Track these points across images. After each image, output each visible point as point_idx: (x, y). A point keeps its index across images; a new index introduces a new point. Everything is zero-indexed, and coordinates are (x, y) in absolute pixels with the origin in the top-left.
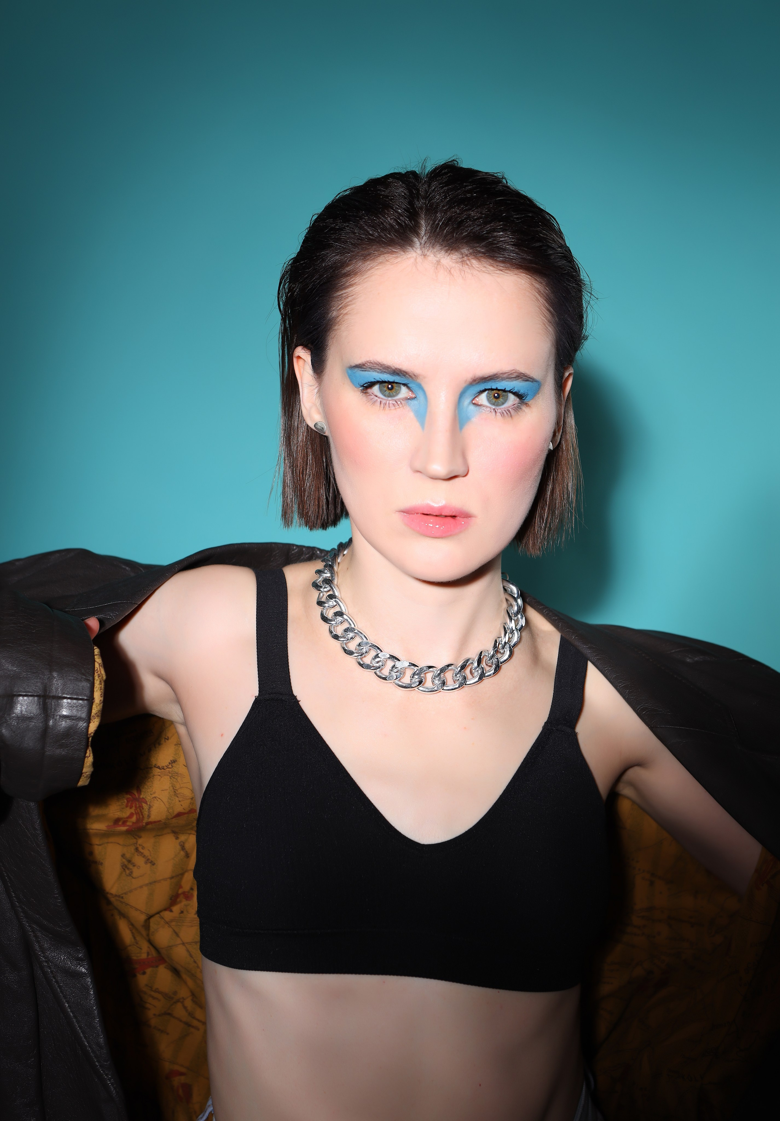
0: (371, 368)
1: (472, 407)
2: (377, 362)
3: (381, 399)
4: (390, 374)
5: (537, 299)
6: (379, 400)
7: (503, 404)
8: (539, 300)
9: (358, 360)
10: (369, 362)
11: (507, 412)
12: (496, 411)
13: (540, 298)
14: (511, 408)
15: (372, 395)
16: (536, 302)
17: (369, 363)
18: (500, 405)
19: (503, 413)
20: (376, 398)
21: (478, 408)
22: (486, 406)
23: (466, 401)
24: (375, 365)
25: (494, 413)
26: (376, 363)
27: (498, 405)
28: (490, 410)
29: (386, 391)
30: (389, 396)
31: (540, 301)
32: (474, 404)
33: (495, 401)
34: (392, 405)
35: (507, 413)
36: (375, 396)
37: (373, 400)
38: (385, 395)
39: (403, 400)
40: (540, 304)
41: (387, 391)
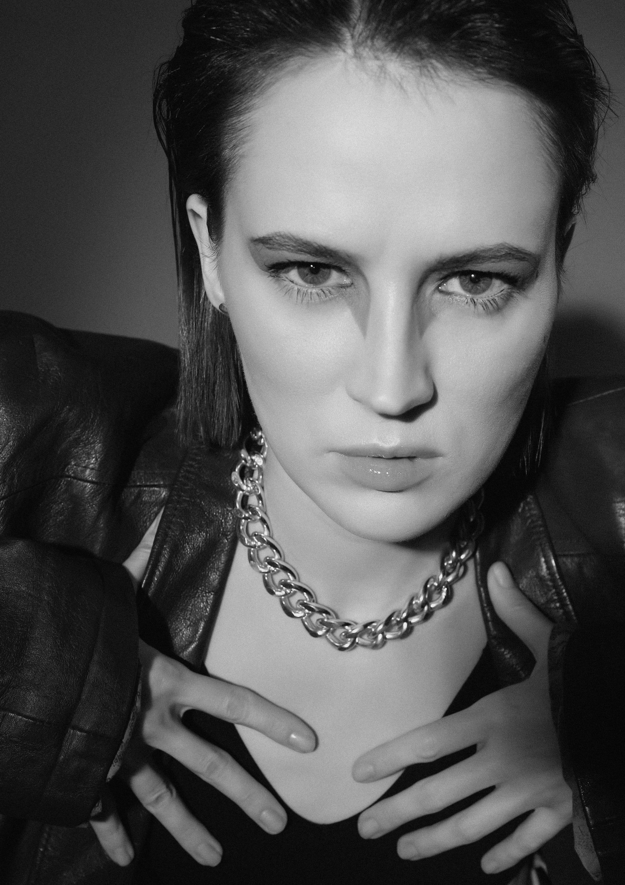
0: (280, 245)
1: (438, 296)
2: (289, 235)
3: (300, 286)
4: (310, 253)
5: (539, 127)
6: (296, 288)
7: (484, 291)
8: (541, 127)
9: (262, 232)
10: (278, 234)
11: (492, 302)
12: (475, 302)
13: (542, 123)
14: (498, 297)
15: (287, 280)
16: (537, 131)
17: (278, 236)
18: (480, 293)
19: (486, 305)
20: (292, 284)
21: (447, 297)
22: (459, 295)
23: (429, 289)
24: (287, 240)
25: (472, 305)
26: (288, 237)
27: (476, 292)
28: (466, 301)
29: (307, 275)
30: (314, 282)
31: (543, 128)
32: (441, 292)
33: (472, 287)
34: (316, 295)
35: (492, 304)
36: (291, 281)
37: (286, 288)
38: (306, 281)
39: (333, 289)
40: (543, 133)
41: (309, 276)
